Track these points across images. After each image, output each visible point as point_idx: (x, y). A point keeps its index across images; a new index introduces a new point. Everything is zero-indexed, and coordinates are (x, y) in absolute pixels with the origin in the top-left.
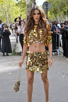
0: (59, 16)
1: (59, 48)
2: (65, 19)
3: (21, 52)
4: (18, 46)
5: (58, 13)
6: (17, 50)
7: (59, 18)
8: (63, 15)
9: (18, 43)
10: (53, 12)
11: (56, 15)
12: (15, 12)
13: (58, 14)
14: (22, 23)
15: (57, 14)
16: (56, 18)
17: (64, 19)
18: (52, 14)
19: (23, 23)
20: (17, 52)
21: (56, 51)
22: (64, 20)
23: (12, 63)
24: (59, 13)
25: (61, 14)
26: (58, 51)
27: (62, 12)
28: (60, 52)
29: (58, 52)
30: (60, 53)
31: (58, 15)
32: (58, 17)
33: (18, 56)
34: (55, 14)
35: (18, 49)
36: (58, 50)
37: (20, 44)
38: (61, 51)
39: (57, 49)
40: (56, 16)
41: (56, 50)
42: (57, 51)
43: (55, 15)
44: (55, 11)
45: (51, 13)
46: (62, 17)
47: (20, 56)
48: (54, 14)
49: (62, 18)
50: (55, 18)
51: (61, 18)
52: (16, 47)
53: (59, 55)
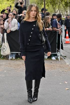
0: (59, 8)
2: (67, 12)
3: (9, 55)
4: (4, 47)
5: (57, 4)
6: (4, 52)
8: (64, 7)
9: (4, 43)
11: (54, 7)
13: (57, 5)
15: (56, 6)
16: (55, 11)
17: (64, 12)
18: (49, 5)
20: (3, 54)
21: (57, 54)
22: (64, 14)
24: (58, 4)
25: (61, 5)
26: (59, 54)
27: (63, 3)
28: (62, 56)
29: (58, 56)
31: (57, 7)
32: (57, 9)
33: (4, 60)
34: (53, 5)
35: (4, 50)
36: (59, 53)
37: (8, 44)
38: (63, 55)
39: (57, 52)
40: (54, 9)
41: (57, 53)
42: (57, 55)
43: (53, 7)
44: (54, 1)
45: (48, 4)
46: (62, 9)
47: (8, 60)
48: (51, 5)
49: (63, 10)
50: (53, 11)
51: (61, 11)
52: (2, 48)
53: (60, 60)
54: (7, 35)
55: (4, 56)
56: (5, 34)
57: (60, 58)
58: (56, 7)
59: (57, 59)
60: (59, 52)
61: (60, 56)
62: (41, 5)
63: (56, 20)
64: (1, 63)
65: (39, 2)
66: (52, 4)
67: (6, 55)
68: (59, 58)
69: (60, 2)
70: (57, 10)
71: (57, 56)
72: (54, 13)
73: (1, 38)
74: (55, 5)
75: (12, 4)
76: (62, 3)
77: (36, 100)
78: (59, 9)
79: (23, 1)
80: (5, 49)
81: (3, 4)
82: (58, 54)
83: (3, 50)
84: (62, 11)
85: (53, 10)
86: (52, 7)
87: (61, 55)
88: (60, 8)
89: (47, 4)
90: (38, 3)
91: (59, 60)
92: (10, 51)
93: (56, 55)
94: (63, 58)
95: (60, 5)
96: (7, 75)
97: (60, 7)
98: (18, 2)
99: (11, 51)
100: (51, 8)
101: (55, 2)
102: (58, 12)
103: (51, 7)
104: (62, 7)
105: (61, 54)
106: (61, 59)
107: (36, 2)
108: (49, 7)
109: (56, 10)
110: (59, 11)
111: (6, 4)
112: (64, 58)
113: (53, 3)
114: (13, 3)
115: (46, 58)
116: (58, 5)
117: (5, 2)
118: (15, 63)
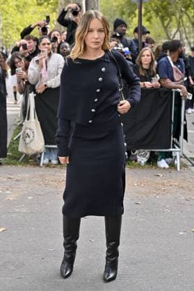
0: (179, 27)
1: (181, 145)
3: (41, 154)
4: (28, 131)
5: (174, 14)
6: (26, 144)
7: (178, 34)
9: (28, 119)
10: (157, 12)
11: (166, 23)
12: (17, 6)
13: (173, 17)
14: (44, 44)
15: (171, 20)
16: (167, 35)
18: (151, 17)
19: (49, 44)
20: (25, 151)
21: (171, 152)
23: (9, 192)
24: (178, 15)
25: (185, 18)
26: (178, 154)
27: (191, 13)
28: (185, 157)
29: (176, 157)
30: (184, 160)
31: (174, 22)
32: (174, 30)
33: (29, 166)
34: (162, 19)
35: (28, 140)
36: (177, 149)
37: (39, 123)
38: (188, 156)
39: (174, 147)
40: (165, 28)
41: (171, 150)
42: (173, 155)
43: (163, 23)
44: (165, 8)
45: (148, 14)
46: (187, 29)
47: (38, 168)
48: (158, 18)
49: (189, 33)
50: (164, 34)
51: (184, 36)
52: (21, 133)
53: (181, 168)
54: (35, 97)
55: (26, 155)
56: (32, 96)
57: (181, 163)
58: (171, 24)
59: (172, 165)
60: (179, 147)
61: (181, 157)
62: (129, 17)
63: (167, 59)
64: (19, 175)
65: (125, 9)
66: (160, 14)
67: (33, 153)
68: (177, 162)
69: (183, 9)
70: (173, 33)
71: (172, 157)
72: (165, 39)
73: (20, 105)
74: (169, 19)
75: (52, 13)
76: (188, 12)
77: (113, 278)
78: (178, 30)
79: (80, 7)
80: (29, 137)
81: (26, 12)
82: (176, 152)
83: (25, 140)
84: (188, 36)
85: (163, 31)
86: (160, 24)
87: (183, 155)
88: (183, 25)
89: (145, 14)
90: (123, 13)
91: (179, 169)
92: (43, 143)
93: (169, 155)
94: (189, 164)
95: (181, 17)
96: (37, 209)
97: (181, 24)
98: (66, 10)
99: (46, 143)
100: (157, 26)
101: (170, 10)
102: (176, 36)
103: (158, 23)
104: (188, 24)
105: (185, 153)
106: (183, 166)
107: (115, 9)
108: (151, 23)
109: (171, 31)
110: (178, 33)
111: (35, 13)
112: (191, 163)
113: (164, 12)
114: (54, 10)
115: (143, 162)
116: (176, 18)
117: (32, 9)
118: (58, 176)
